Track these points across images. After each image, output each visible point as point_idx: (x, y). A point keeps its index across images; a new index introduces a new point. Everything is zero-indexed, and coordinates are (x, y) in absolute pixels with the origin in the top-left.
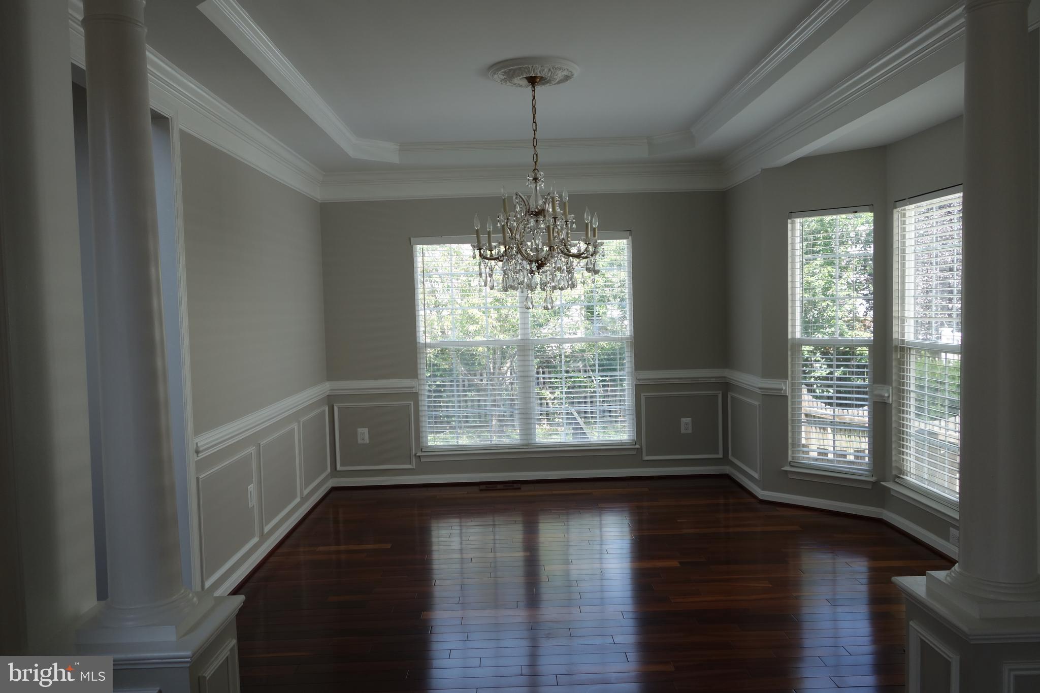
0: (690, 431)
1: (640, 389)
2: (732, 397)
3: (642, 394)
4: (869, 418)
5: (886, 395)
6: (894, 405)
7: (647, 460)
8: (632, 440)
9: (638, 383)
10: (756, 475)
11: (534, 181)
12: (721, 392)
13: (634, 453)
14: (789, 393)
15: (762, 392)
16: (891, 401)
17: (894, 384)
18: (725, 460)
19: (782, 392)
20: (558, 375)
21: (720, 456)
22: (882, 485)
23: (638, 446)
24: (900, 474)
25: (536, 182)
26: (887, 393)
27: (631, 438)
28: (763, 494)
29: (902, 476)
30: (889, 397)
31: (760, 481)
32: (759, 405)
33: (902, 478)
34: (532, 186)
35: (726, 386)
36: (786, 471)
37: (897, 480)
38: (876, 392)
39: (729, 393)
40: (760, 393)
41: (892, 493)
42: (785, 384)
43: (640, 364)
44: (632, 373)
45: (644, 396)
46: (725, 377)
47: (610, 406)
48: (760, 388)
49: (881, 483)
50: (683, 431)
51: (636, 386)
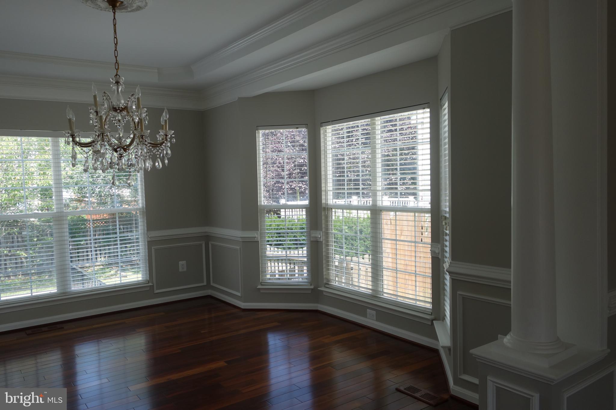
0: (185, 270)
1: (151, 244)
2: (212, 245)
3: (153, 247)
4: (307, 251)
5: (319, 236)
6: (323, 242)
7: (157, 293)
8: (146, 280)
9: (150, 240)
10: (239, 294)
11: (116, 84)
12: (204, 242)
13: (148, 289)
14: (259, 240)
15: (242, 240)
16: (322, 240)
17: (323, 230)
18: (208, 286)
19: (255, 239)
20: (88, 238)
21: (205, 284)
22: (319, 290)
23: (150, 284)
24: (329, 282)
25: (118, 84)
26: (319, 235)
27: (145, 279)
28: (243, 305)
29: (330, 283)
30: (321, 237)
31: (242, 297)
32: (240, 248)
33: (331, 284)
34: (115, 88)
35: (207, 238)
36: (259, 289)
37: (326, 286)
38: (313, 235)
39: (210, 242)
40: (241, 240)
41: (325, 294)
42: (257, 234)
43: (150, 226)
44: (144, 233)
45: (154, 248)
46: (206, 232)
47: (127, 257)
48: (241, 238)
49: (318, 289)
50: (180, 270)
51: (148, 242)
